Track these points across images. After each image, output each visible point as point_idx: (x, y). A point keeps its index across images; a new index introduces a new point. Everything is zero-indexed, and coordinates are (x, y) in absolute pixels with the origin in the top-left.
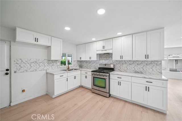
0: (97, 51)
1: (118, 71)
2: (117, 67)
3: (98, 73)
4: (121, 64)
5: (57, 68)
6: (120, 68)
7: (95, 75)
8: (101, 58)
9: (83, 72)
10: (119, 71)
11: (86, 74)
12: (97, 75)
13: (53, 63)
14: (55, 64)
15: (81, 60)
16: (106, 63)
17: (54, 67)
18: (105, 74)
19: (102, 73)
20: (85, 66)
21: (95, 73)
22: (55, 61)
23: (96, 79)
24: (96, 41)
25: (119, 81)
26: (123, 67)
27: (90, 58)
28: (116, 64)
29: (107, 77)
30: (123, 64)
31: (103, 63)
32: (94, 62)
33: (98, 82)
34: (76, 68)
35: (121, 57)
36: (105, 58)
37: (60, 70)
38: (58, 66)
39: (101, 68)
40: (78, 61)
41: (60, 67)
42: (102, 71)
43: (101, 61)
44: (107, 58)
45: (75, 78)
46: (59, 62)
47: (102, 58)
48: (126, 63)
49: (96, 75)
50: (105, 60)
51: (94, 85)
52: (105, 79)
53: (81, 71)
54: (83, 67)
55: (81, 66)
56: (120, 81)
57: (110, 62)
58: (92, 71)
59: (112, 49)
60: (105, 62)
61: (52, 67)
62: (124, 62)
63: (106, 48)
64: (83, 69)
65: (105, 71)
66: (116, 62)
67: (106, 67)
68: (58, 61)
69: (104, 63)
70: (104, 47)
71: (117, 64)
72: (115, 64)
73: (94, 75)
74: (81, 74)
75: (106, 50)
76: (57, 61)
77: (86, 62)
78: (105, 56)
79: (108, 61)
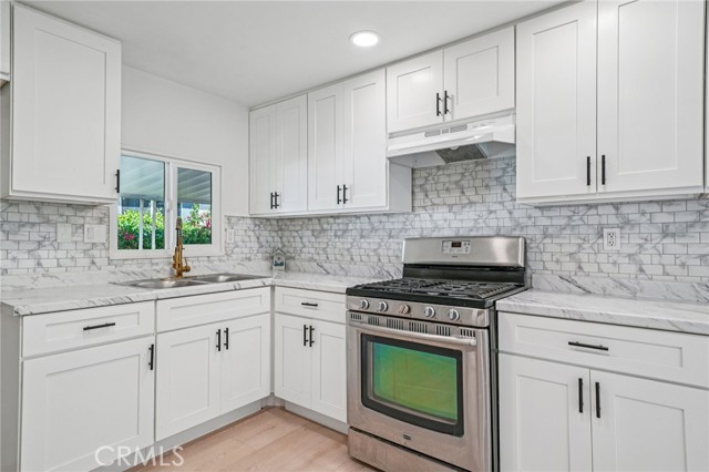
0: (392, 136)
1: (558, 291)
2: (546, 257)
3: (396, 307)
4: (583, 230)
5: (87, 261)
6: (572, 266)
7: (374, 317)
8: (420, 196)
9: (290, 299)
10: (570, 292)
11: (309, 312)
12: (393, 320)
13: (48, 222)
14: (64, 233)
15: (276, 213)
16: (462, 233)
17: (61, 254)
18: (453, 310)
19: (428, 307)
20: (311, 260)
21: (376, 304)
22: (69, 212)
23: (384, 356)
24: (385, 66)
25: (584, 374)
26: (602, 258)
27: (342, 194)
28: (539, 238)
29: (472, 341)
30: (601, 236)
31: (436, 228)
32: (373, 229)
33: (399, 378)
34: (239, 271)
35: (596, 169)
36: (455, 195)
37: (113, 278)
38: (95, 252)
39: (423, 271)
40: (261, 222)
41: (110, 262)
42: (433, 292)
43: (425, 215)
44: (470, 193)
45: (223, 340)
46: (101, 221)
47: (432, 196)
48: (626, 223)
49: (383, 320)
50: (450, 206)
51: (366, 402)
52: (457, 355)
53: (273, 287)
54: (292, 263)
55: (280, 261)
56: (596, 376)
57: (493, 223)
58: (350, 292)
59: (512, 111)
60: (455, 224)
61: (43, 253)
62: (613, 220)
63: (459, 112)
64: (291, 279)
65: (457, 289)
66: (545, 222)
67: (463, 256)
68: (96, 213)
69: (446, 233)
70: (443, 103)
71: (545, 236)
72: (530, 232)
73: (365, 318)
74: (273, 312)
76: (89, 213)
77: (313, 231)
78: (449, 175)
79: (472, 216)
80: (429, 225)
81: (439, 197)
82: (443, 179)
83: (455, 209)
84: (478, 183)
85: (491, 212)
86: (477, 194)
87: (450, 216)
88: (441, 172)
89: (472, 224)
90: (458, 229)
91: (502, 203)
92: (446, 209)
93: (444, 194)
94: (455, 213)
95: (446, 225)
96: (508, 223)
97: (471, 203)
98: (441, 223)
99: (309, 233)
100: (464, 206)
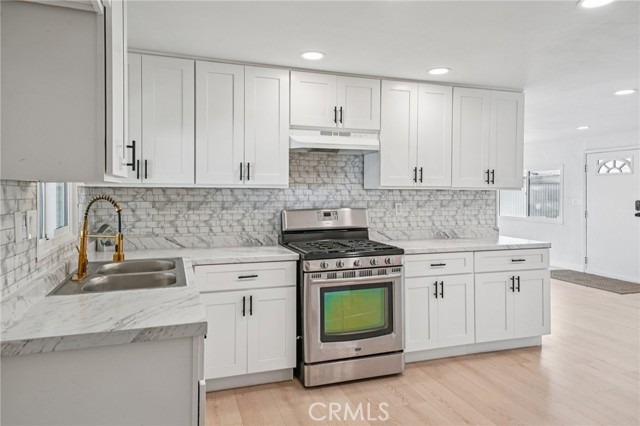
7: (332, 273)
12: (348, 272)
15: (154, 184)
26: (394, 219)
27: (245, 171)
29: (399, 273)
31: (298, 201)
35: (418, 174)
36: (313, 177)
44: (324, 176)
48: (404, 200)
50: (309, 185)
51: (324, 338)
52: (389, 284)
53: (193, 266)
57: (339, 198)
60: (312, 198)
63: (349, 124)
75: (348, 134)
77: (154, 202)
78: (309, 161)
79: (325, 193)
80: (292, 199)
81: (300, 176)
82: (303, 163)
83: (312, 187)
84: (329, 169)
85: (337, 191)
86: (328, 177)
87: (309, 192)
88: (302, 158)
89: (324, 199)
90: (314, 203)
91: (344, 184)
92: (306, 187)
93: (304, 175)
94: (313, 190)
95: (306, 198)
96: (348, 199)
97: (325, 183)
98: (302, 197)
99: (148, 205)
100: (319, 186)
